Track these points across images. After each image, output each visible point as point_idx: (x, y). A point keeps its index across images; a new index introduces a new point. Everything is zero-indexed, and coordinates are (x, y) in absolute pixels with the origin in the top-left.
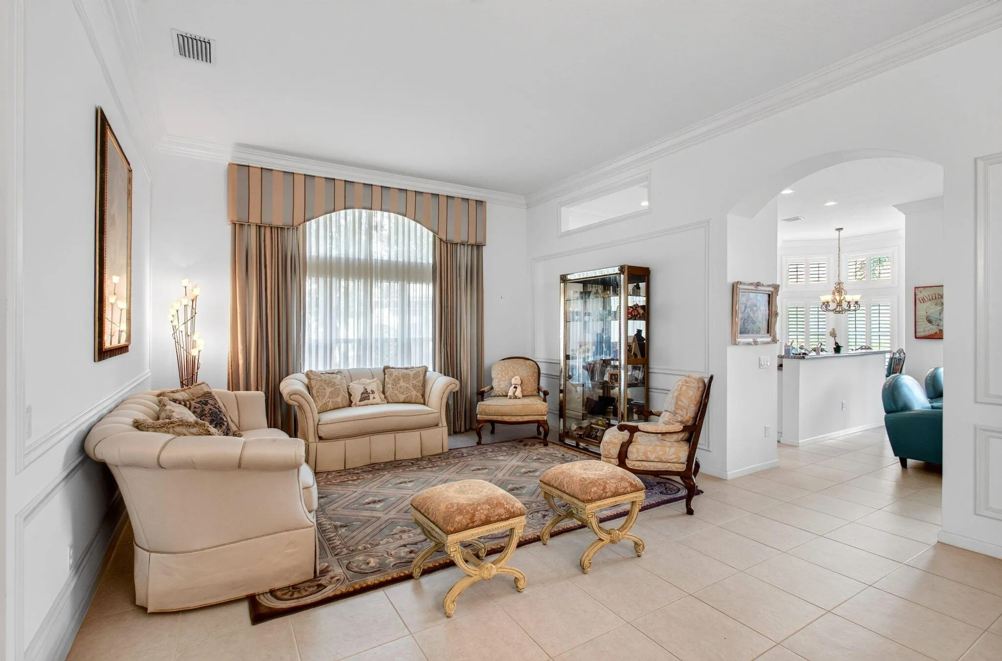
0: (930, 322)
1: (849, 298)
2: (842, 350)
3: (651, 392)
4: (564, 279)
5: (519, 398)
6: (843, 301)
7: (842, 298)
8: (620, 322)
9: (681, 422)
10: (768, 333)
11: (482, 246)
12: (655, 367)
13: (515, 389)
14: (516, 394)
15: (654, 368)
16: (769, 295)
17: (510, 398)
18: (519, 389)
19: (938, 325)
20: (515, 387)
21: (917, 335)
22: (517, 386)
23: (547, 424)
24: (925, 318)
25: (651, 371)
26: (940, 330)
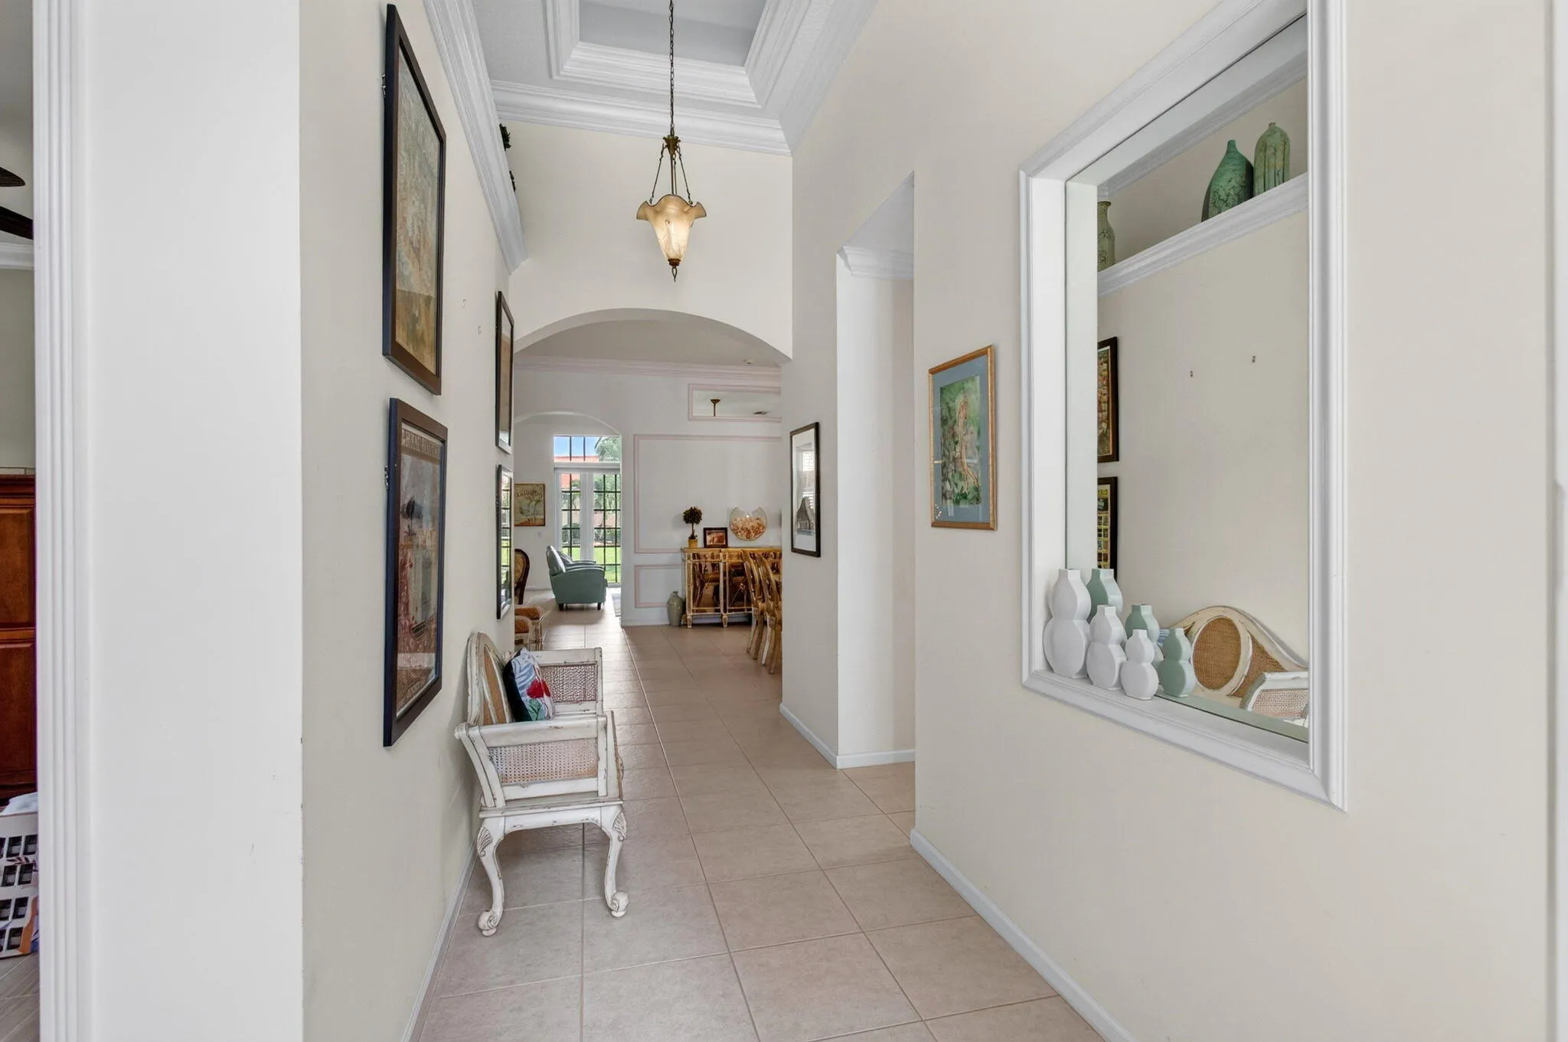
21: (516, 523)
26: (529, 519)
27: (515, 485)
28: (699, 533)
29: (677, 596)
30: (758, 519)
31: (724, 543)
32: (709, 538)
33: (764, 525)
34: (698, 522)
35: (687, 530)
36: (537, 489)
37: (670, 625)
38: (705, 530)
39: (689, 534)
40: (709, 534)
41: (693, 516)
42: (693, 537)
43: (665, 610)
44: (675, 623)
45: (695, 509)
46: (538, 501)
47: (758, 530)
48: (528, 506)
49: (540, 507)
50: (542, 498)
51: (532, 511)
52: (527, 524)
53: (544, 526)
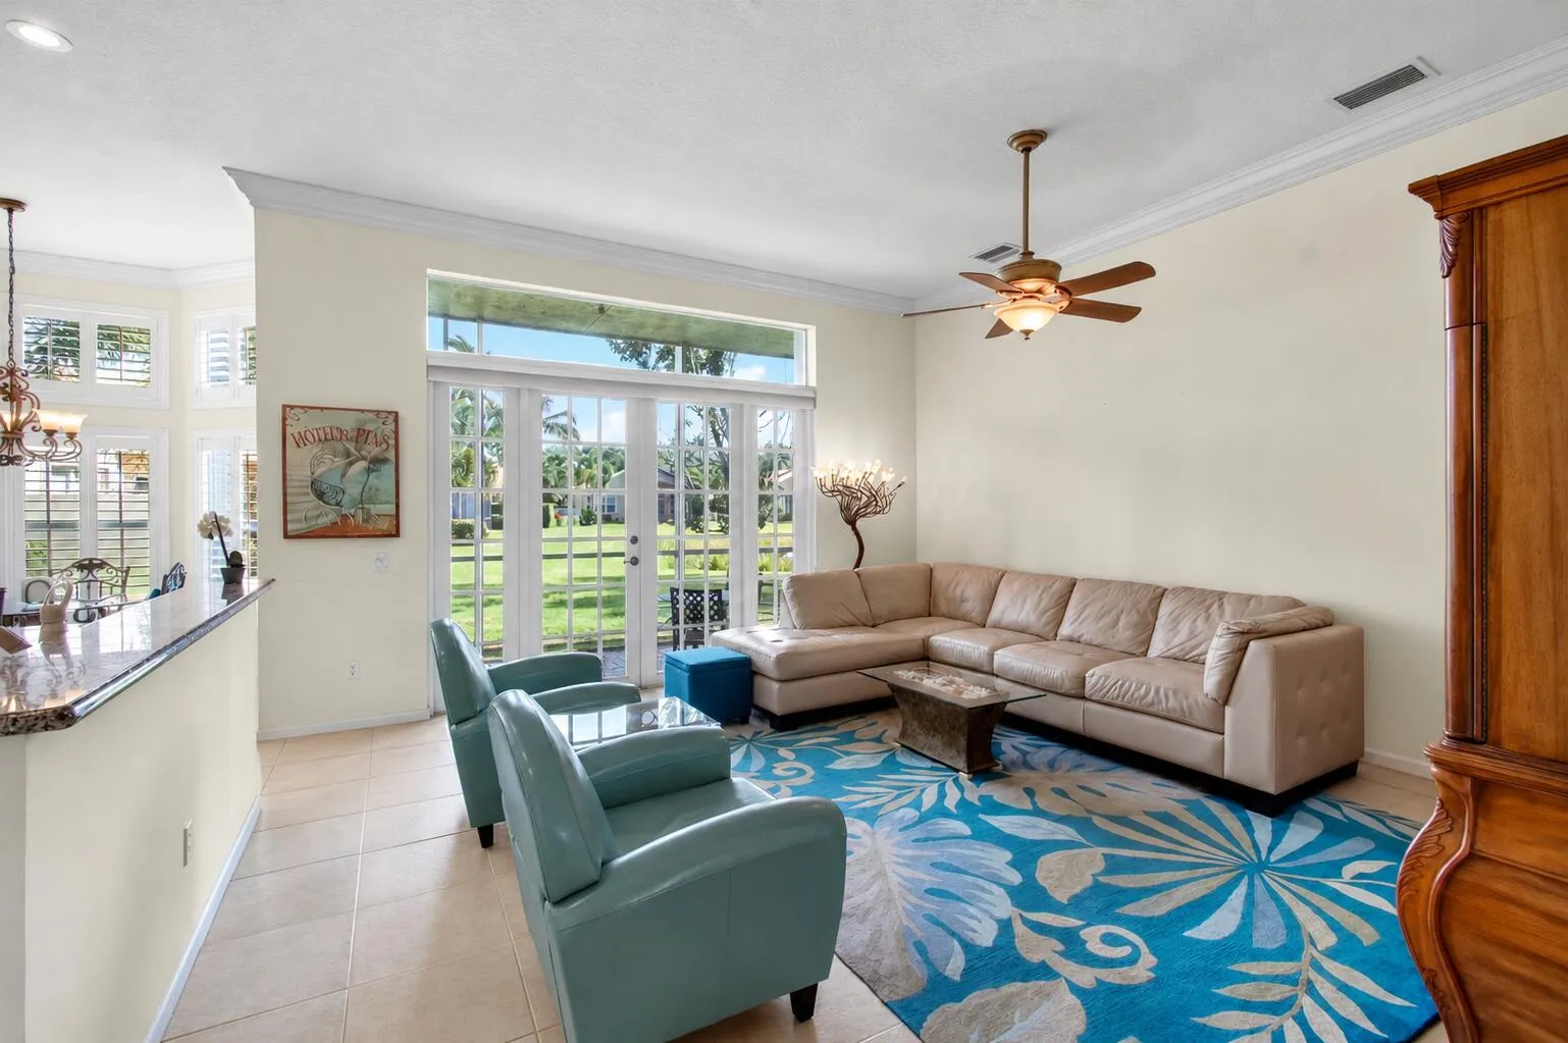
0: (320, 495)
1: (47, 418)
6: (27, 429)
7: (23, 416)
19: (338, 504)
21: (290, 527)
24: (309, 484)
26: (345, 517)
27: (284, 407)
36: (374, 426)
46: (375, 462)
48: (343, 476)
49: (383, 480)
50: (391, 455)
51: (354, 490)
52: (339, 531)
53: (397, 535)
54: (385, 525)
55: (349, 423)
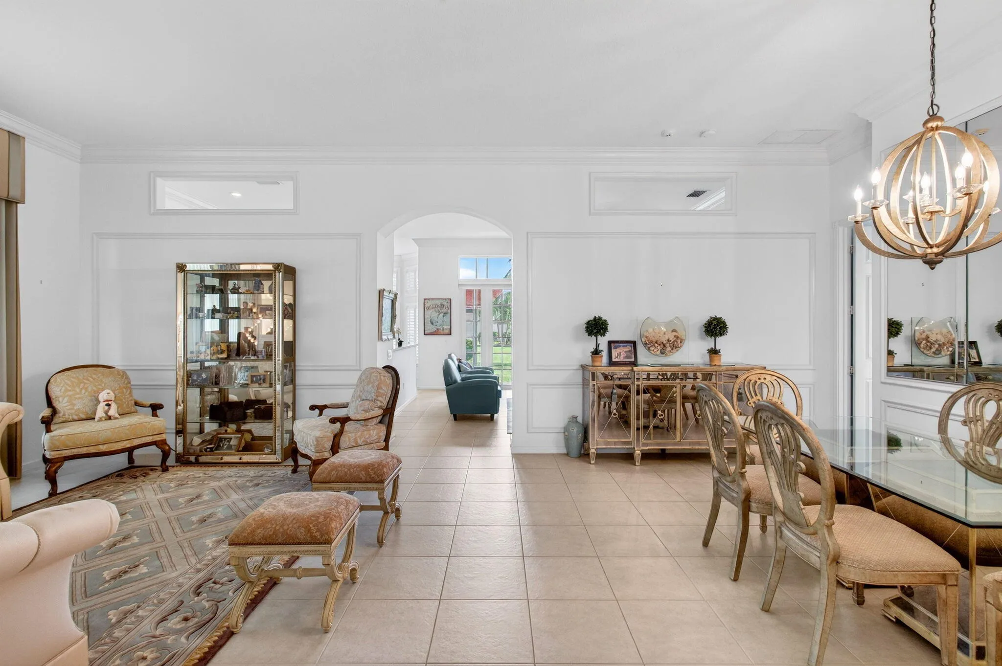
0: (432, 323)
2: (403, 343)
3: (298, 389)
4: (181, 268)
5: (116, 418)
8: (275, 320)
9: (380, 407)
10: (391, 331)
11: (17, 203)
12: (301, 364)
13: (107, 408)
14: (110, 413)
15: (299, 366)
16: (392, 300)
17: (100, 420)
18: (114, 407)
19: (436, 326)
20: (109, 405)
21: (426, 332)
22: (110, 403)
23: (166, 443)
24: (430, 320)
25: (297, 368)
26: (438, 329)
27: (425, 299)
28: (604, 346)
29: (577, 422)
30: (674, 331)
31: (633, 360)
32: (615, 353)
33: (683, 337)
34: (603, 335)
35: (590, 344)
36: (445, 303)
37: (568, 454)
38: (610, 343)
39: (592, 347)
40: (616, 348)
41: (596, 327)
42: (596, 352)
43: (561, 436)
44: (575, 451)
45: (600, 318)
46: (445, 314)
47: (675, 344)
48: (437, 318)
49: (447, 319)
50: (449, 311)
51: (440, 322)
52: (436, 333)
53: (451, 334)
54: (447, 331)
55: (438, 303)
